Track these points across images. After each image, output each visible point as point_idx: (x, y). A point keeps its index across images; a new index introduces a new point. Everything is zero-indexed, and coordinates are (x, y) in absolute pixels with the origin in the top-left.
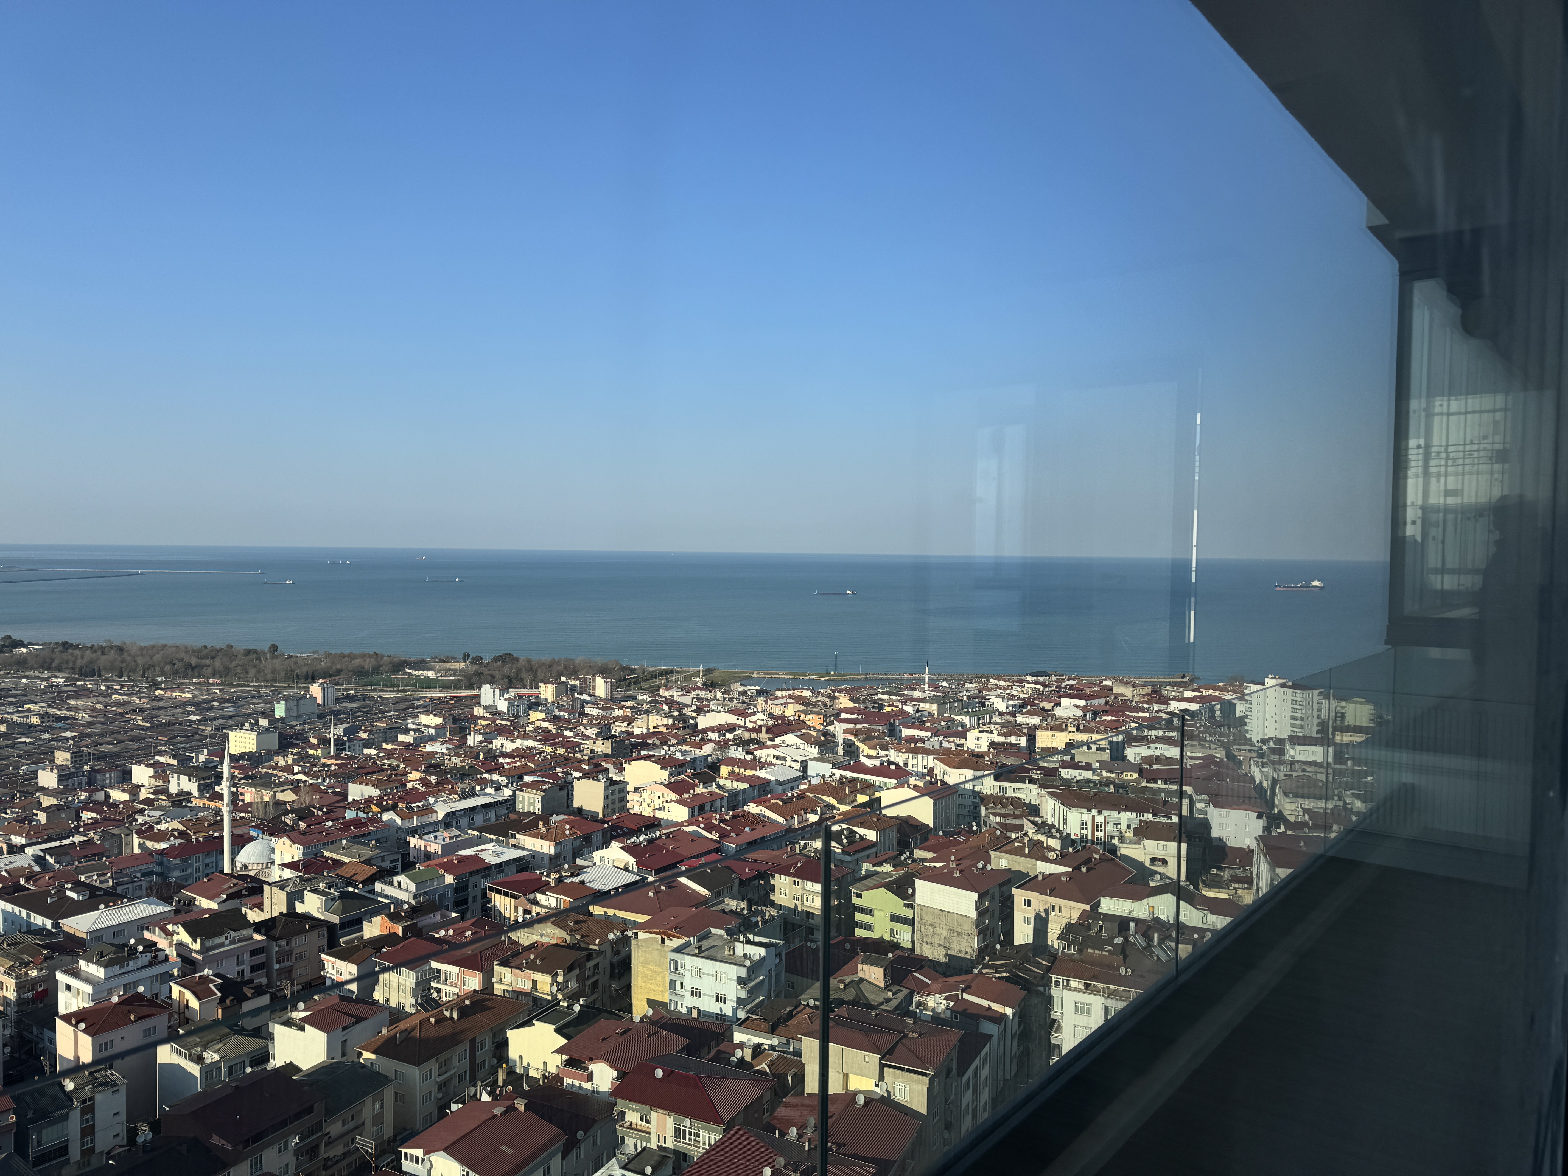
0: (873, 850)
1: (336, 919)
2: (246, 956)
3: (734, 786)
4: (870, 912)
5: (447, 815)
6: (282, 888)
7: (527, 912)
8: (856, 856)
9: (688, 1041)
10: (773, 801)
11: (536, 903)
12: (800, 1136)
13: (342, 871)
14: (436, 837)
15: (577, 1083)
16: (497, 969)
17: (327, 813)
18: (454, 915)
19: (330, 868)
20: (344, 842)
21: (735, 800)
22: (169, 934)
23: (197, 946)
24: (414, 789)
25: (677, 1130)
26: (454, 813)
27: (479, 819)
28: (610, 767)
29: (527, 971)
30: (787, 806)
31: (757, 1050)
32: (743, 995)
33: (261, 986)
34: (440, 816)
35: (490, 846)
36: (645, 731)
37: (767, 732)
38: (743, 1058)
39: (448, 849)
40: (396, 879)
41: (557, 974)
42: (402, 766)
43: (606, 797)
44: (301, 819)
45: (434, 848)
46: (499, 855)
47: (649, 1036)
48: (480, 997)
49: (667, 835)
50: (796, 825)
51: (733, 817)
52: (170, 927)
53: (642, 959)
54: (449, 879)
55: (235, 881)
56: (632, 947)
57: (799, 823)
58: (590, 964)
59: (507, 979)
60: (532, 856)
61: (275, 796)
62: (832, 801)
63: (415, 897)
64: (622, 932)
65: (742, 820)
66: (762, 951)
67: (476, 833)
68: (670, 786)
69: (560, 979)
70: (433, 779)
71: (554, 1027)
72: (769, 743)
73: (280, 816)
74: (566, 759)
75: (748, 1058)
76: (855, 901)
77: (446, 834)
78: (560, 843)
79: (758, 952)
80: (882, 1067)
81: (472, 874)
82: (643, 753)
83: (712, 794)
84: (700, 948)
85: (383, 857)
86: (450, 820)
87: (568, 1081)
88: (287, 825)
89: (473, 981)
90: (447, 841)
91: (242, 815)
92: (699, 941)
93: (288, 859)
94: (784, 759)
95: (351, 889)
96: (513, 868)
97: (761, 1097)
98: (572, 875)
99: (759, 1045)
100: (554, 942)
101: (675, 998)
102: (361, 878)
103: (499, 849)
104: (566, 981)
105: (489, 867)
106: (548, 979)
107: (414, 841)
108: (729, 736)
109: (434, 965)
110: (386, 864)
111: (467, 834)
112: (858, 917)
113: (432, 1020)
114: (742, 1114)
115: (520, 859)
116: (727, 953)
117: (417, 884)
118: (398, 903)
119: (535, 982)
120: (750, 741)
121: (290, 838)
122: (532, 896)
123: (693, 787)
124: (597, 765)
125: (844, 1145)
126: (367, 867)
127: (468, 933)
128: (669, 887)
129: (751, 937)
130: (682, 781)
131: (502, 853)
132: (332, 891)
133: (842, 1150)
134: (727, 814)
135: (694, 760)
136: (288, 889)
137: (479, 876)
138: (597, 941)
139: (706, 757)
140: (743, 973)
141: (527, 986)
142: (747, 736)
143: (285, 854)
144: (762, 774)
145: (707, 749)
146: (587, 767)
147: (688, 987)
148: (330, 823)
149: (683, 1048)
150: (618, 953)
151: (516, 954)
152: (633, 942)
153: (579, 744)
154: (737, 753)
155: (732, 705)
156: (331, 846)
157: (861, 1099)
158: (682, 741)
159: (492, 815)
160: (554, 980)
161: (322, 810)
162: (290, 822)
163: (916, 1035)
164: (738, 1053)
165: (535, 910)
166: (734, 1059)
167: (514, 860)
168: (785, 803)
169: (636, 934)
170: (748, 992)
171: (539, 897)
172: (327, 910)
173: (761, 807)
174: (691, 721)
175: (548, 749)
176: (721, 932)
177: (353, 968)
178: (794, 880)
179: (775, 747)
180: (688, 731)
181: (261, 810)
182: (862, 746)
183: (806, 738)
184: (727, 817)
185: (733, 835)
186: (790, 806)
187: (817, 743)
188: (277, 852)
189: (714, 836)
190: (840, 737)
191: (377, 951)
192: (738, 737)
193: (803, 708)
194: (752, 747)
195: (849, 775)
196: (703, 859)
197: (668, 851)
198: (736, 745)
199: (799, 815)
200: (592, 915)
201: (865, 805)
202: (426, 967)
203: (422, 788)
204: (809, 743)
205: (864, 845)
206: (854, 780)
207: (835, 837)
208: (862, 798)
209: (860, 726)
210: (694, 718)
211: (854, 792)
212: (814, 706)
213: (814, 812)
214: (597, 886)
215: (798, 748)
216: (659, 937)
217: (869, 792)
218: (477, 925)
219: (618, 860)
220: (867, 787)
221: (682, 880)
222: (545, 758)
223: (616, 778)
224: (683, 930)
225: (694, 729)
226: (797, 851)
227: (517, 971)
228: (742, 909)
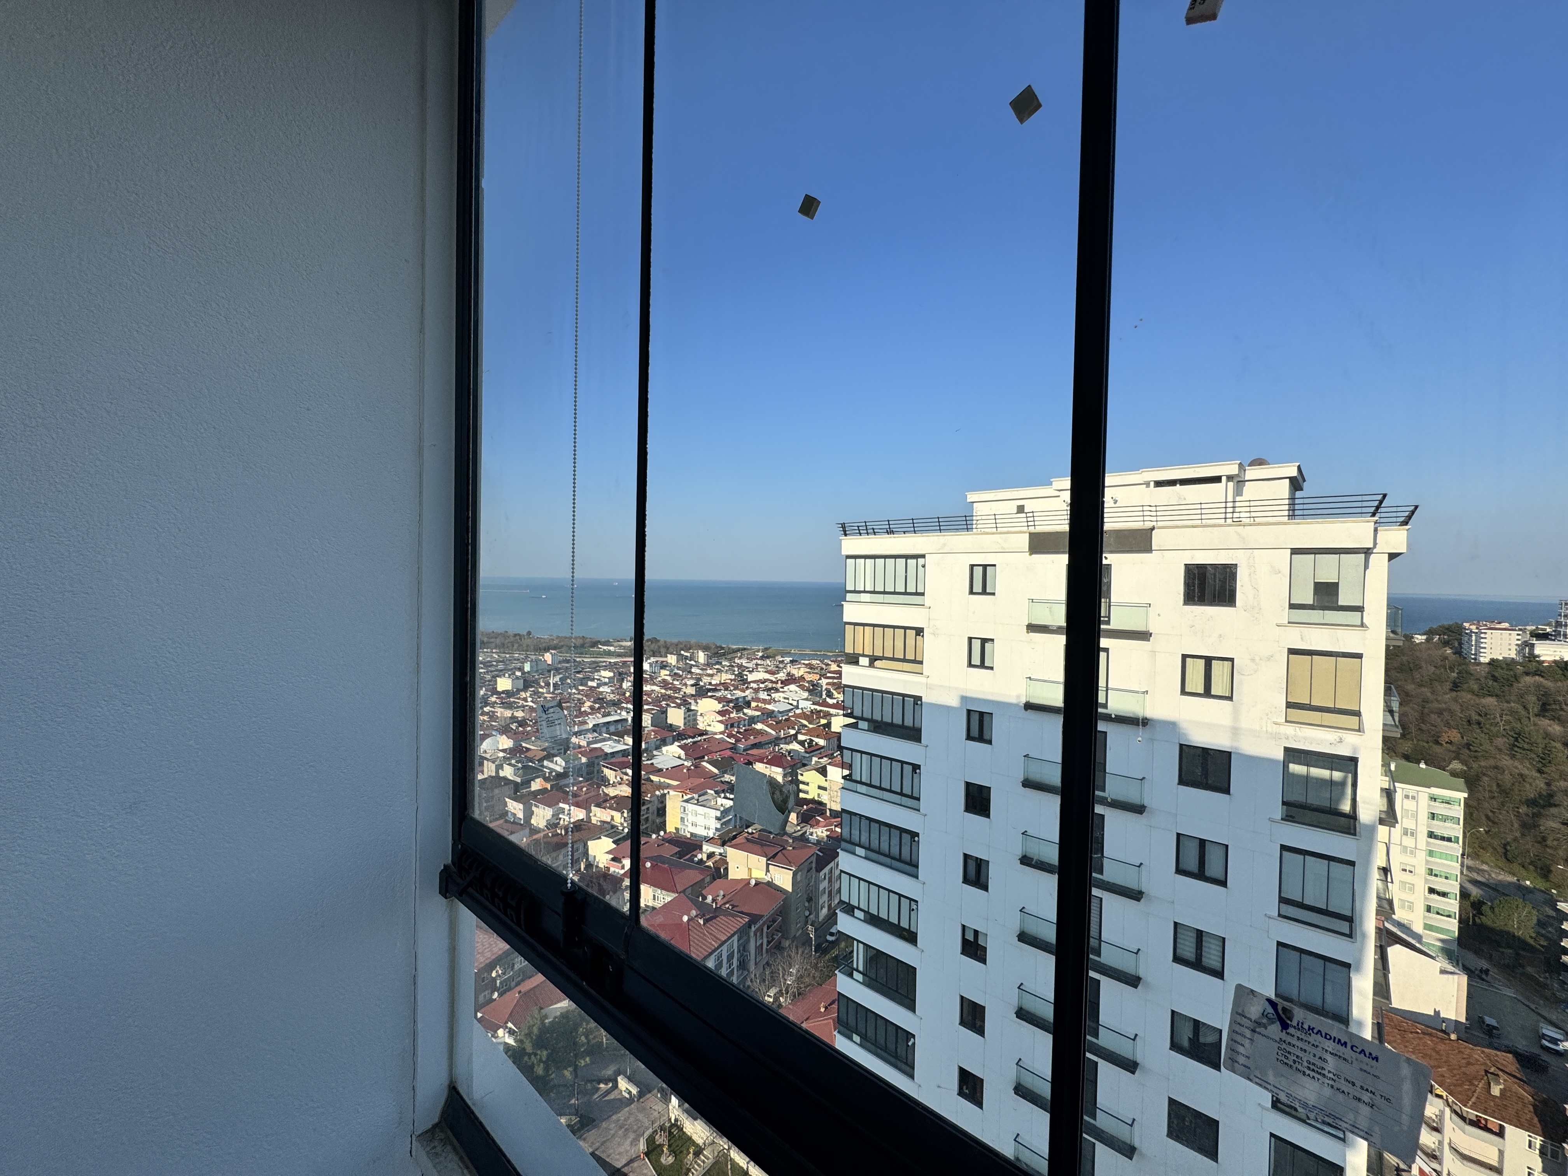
0: (822, 750)
1: (519, 780)
3: (754, 713)
4: (807, 784)
5: (594, 725)
6: (493, 762)
7: (621, 779)
8: (812, 754)
9: (679, 849)
10: (771, 722)
11: (626, 774)
12: (714, 900)
13: (529, 754)
14: (585, 737)
15: (617, 870)
17: (535, 723)
18: (581, 779)
19: (523, 752)
20: (533, 738)
21: (753, 720)
24: (585, 711)
25: (654, 896)
26: (598, 724)
27: (612, 729)
28: (692, 701)
29: (610, 810)
31: (711, 855)
32: (719, 826)
34: (591, 726)
35: (609, 743)
36: (718, 682)
37: (782, 683)
38: (702, 859)
39: (589, 744)
40: (555, 759)
41: (623, 812)
42: (584, 698)
43: (685, 718)
44: (520, 726)
45: (583, 743)
46: (613, 747)
47: (658, 846)
48: (580, 823)
49: (705, 740)
50: (782, 736)
51: (745, 730)
53: (671, 806)
54: (584, 760)
56: (667, 798)
57: (785, 734)
58: (644, 808)
59: (598, 815)
61: (513, 714)
62: (805, 722)
63: (564, 768)
64: (666, 791)
65: (749, 732)
66: (731, 803)
67: (608, 736)
68: (720, 713)
69: (625, 815)
70: (597, 706)
71: (612, 840)
72: (781, 690)
73: (509, 724)
74: (669, 697)
75: (705, 859)
76: (800, 778)
77: (591, 736)
78: (648, 742)
79: (729, 803)
80: (768, 865)
81: (597, 757)
82: (709, 694)
83: (738, 717)
84: (698, 800)
85: (553, 747)
86: (596, 728)
87: (612, 869)
88: (512, 729)
89: (580, 815)
90: (590, 739)
91: (494, 723)
92: (699, 796)
93: (506, 747)
94: (788, 699)
95: (530, 764)
96: (620, 755)
97: (703, 879)
98: (648, 760)
99: (714, 853)
100: (625, 795)
101: (684, 827)
102: (537, 758)
103: (613, 745)
105: (606, 754)
106: (619, 814)
107: (574, 740)
108: (762, 686)
109: (561, 805)
110: (555, 751)
111: (601, 736)
112: (802, 786)
113: (550, 835)
114: (690, 888)
115: (625, 750)
116: (713, 803)
117: (566, 762)
118: (552, 770)
119: (612, 816)
120: (772, 688)
121: (510, 736)
122: (624, 770)
123: (729, 713)
124: (685, 701)
125: (737, 906)
126: (541, 752)
127: (584, 789)
128: (696, 767)
129: (728, 795)
130: (727, 710)
131: (615, 747)
132: (520, 764)
133: (735, 909)
135: (737, 699)
136: (496, 763)
137: (600, 759)
138: (649, 795)
139: (744, 697)
140: (718, 814)
141: (609, 820)
142: (770, 685)
143: (503, 744)
144: (771, 707)
145: (748, 692)
146: (679, 701)
147: (690, 821)
148: (529, 728)
149: (676, 853)
150: (659, 802)
151: (606, 801)
152: (667, 796)
153: (680, 689)
154: (763, 695)
155: (770, 668)
156: (527, 741)
157: (753, 882)
158: (736, 688)
159: (619, 726)
160: (622, 816)
161: (531, 721)
162: (514, 728)
163: (791, 848)
164: (700, 856)
165: (625, 778)
166: (696, 859)
167: (621, 751)
168: (777, 723)
169: (671, 792)
170: (722, 825)
171: (628, 771)
172: (515, 775)
173: (763, 725)
174: (745, 677)
175: (663, 691)
176: (712, 792)
177: (521, 806)
178: (765, 765)
179: (783, 692)
180: (741, 682)
181: (503, 722)
182: (834, 692)
183: (802, 687)
184: (741, 731)
185: (743, 740)
186: (780, 725)
187: (808, 690)
188: (500, 743)
189: (733, 741)
190: (824, 687)
191: (535, 797)
192: (766, 686)
193: (809, 670)
194: (772, 691)
195: (819, 708)
196: (719, 753)
197: (703, 748)
198: (764, 690)
199: (784, 730)
200: (652, 781)
201: (823, 725)
202: (557, 806)
203: (589, 710)
204: (803, 689)
205: (817, 747)
206: (821, 711)
207: (802, 743)
208: (823, 721)
209: (835, 681)
210: (746, 675)
211: (819, 718)
212: (814, 669)
213: (793, 728)
214: (660, 766)
215: (797, 693)
216: (681, 794)
217: (828, 718)
218: (591, 785)
219: (675, 752)
220: (828, 715)
221: (704, 764)
222: (658, 696)
223: (693, 708)
224: (692, 790)
225: (745, 681)
226: (777, 750)
227: (603, 810)
228: (731, 780)
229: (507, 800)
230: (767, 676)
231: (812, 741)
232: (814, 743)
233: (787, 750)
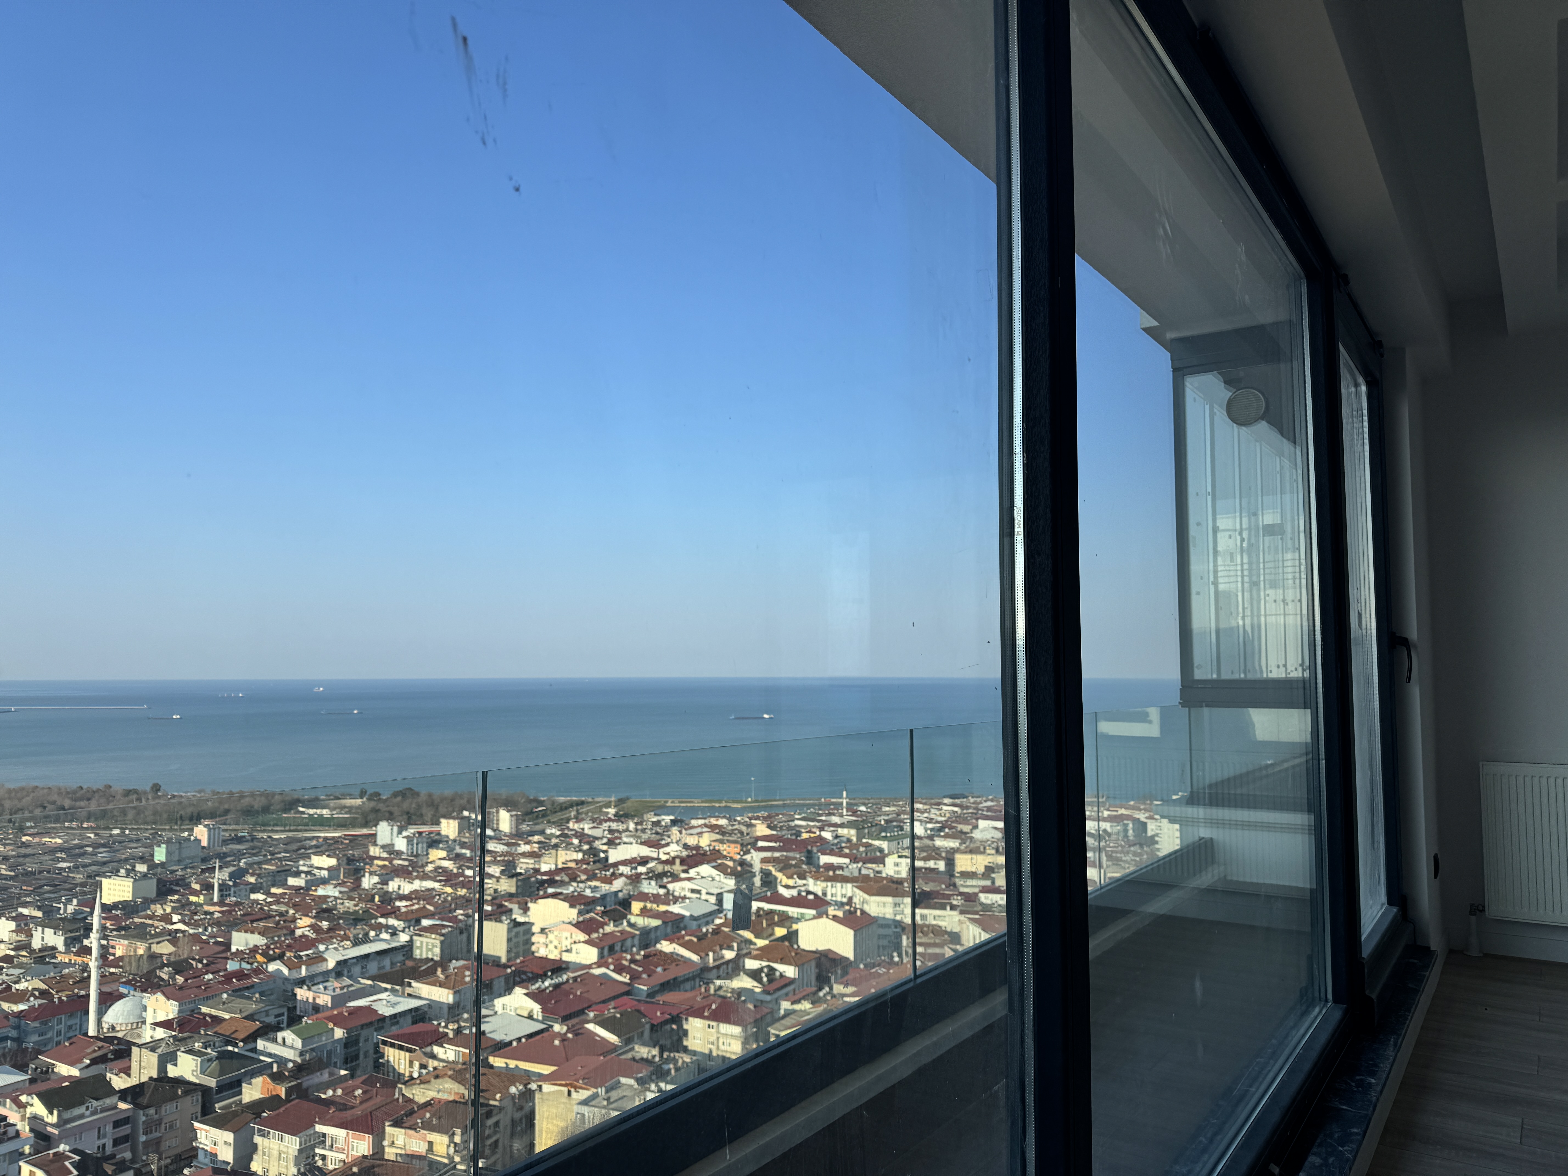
0: (792, 987)
1: (212, 1083)
2: (109, 1128)
3: (646, 923)
5: (339, 963)
6: (153, 1050)
7: (423, 1066)
8: (776, 995)
10: (687, 938)
11: (434, 1057)
13: (221, 1029)
14: (325, 988)
16: (389, 1130)
17: (207, 965)
18: (343, 1072)
19: (206, 1025)
21: (647, 938)
22: (22, 1106)
23: (53, 1119)
24: (304, 936)
26: (345, 961)
27: (373, 967)
28: (515, 907)
29: (423, 1131)
30: (701, 944)
33: (124, 1161)
34: (331, 964)
35: (383, 996)
36: (553, 867)
37: (681, 863)
39: (339, 1000)
40: (280, 1035)
41: (454, 1134)
42: (291, 912)
43: (509, 940)
44: (178, 972)
45: (324, 999)
46: (394, 1005)
48: (367, 1163)
49: (575, 979)
50: (710, 963)
51: (645, 957)
52: (24, 1098)
53: (546, 1114)
54: (339, 1033)
55: (100, 1044)
56: (537, 1101)
57: (714, 960)
58: (490, 1122)
59: (400, 1142)
60: (429, 1006)
61: (150, 948)
62: (749, 936)
63: (301, 1054)
64: (525, 1085)
65: (654, 958)
67: (369, 982)
68: (578, 925)
69: (457, 1139)
70: (325, 924)
72: (683, 875)
73: (154, 970)
74: (469, 899)
77: (337, 984)
78: (459, 991)
81: (363, 1027)
82: (550, 890)
83: (622, 932)
84: (608, 1099)
85: (267, 1011)
86: (342, 968)
88: (163, 980)
89: (362, 1146)
90: (338, 991)
91: (112, 970)
92: (607, 1092)
93: (161, 1017)
94: (699, 892)
95: (230, 1048)
96: (409, 1019)
100: (451, 1098)
102: (242, 1036)
103: (393, 999)
104: (464, 1142)
105: (383, 1019)
106: (445, 1139)
107: (302, 993)
108: (641, 869)
109: (319, 1128)
110: (271, 1020)
111: (360, 983)
115: (417, 1009)
117: (304, 1040)
118: (282, 1061)
119: (431, 1144)
120: (664, 874)
121: (164, 994)
122: (428, 1049)
123: (603, 925)
124: (501, 906)
126: (248, 1023)
127: (359, 1092)
128: (576, 1034)
129: (663, 1085)
130: (592, 919)
131: (397, 1003)
132: (209, 1051)
134: (638, 954)
135: (604, 897)
136: (159, 1051)
137: (372, 1029)
138: (498, 1096)
139: (616, 893)
141: (422, 1149)
142: (660, 868)
143: (158, 1011)
144: (676, 909)
145: (618, 884)
146: (488, 908)
148: (210, 976)
150: (521, 1108)
151: (411, 1113)
152: (537, 1096)
154: (650, 887)
155: (644, 837)
156: (210, 1002)
158: (592, 877)
159: (387, 962)
160: (451, 1141)
161: (200, 961)
162: (166, 977)
165: (432, 1064)
167: (411, 1010)
168: (699, 939)
169: (540, 1087)
171: (436, 1049)
172: (202, 1072)
173: (674, 945)
174: (602, 855)
175: (449, 890)
176: (631, 1082)
177: (229, 1136)
178: (707, 1022)
179: (689, 879)
180: (598, 865)
181: (134, 964)
182: (779, 875)
183: (721, 868)
184: (638, 957)
185: (644, 976)
186: (705, 943)
187: (733, 873)
188: (150, 1010)
189: (625, 978)
190: (757, 867)
191: (258, 1115)
192: (650, 870)
193: (719, 837)
194: (665, 880)
195: (767, 906)
196: (613, 1004)
197: (575, 995)
198: (650, 878)
199: (714, 952)
200: (492, 1067)
201: (783, 939)
202: (310, 1131)
203: (312, 935)
204: (725, 873)
205: (783, 983)
206: (772, 912)
207: (755, 975)
208: (780, 932)
209: (777, 854)
210: (605, 852)
211: (772, 924)
212: (730, 835)
213: (730, 948)
214: (498, 1037)
215: (713, 879)
216: (565, 1089)
217: (787, 924)
218: (369, 1082)
219: (522, 1008)
220: (785, 919)
221: (591, 1026)
222: (445, 900)
223: (520, 919)
224: (590, 1080)
225: (604, 863)
226: (712, 991)
227: (411, 1132)
228: (654, 1057)
229: (196, 1125)
230: (645, 851)
231: (772, 970)
232: (778, 974)
233: (733, 991)
